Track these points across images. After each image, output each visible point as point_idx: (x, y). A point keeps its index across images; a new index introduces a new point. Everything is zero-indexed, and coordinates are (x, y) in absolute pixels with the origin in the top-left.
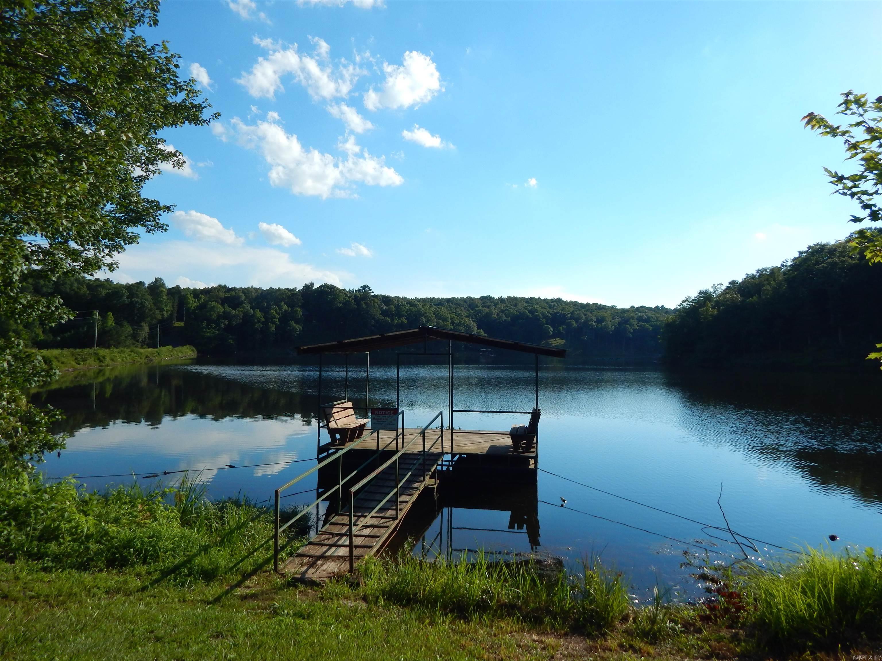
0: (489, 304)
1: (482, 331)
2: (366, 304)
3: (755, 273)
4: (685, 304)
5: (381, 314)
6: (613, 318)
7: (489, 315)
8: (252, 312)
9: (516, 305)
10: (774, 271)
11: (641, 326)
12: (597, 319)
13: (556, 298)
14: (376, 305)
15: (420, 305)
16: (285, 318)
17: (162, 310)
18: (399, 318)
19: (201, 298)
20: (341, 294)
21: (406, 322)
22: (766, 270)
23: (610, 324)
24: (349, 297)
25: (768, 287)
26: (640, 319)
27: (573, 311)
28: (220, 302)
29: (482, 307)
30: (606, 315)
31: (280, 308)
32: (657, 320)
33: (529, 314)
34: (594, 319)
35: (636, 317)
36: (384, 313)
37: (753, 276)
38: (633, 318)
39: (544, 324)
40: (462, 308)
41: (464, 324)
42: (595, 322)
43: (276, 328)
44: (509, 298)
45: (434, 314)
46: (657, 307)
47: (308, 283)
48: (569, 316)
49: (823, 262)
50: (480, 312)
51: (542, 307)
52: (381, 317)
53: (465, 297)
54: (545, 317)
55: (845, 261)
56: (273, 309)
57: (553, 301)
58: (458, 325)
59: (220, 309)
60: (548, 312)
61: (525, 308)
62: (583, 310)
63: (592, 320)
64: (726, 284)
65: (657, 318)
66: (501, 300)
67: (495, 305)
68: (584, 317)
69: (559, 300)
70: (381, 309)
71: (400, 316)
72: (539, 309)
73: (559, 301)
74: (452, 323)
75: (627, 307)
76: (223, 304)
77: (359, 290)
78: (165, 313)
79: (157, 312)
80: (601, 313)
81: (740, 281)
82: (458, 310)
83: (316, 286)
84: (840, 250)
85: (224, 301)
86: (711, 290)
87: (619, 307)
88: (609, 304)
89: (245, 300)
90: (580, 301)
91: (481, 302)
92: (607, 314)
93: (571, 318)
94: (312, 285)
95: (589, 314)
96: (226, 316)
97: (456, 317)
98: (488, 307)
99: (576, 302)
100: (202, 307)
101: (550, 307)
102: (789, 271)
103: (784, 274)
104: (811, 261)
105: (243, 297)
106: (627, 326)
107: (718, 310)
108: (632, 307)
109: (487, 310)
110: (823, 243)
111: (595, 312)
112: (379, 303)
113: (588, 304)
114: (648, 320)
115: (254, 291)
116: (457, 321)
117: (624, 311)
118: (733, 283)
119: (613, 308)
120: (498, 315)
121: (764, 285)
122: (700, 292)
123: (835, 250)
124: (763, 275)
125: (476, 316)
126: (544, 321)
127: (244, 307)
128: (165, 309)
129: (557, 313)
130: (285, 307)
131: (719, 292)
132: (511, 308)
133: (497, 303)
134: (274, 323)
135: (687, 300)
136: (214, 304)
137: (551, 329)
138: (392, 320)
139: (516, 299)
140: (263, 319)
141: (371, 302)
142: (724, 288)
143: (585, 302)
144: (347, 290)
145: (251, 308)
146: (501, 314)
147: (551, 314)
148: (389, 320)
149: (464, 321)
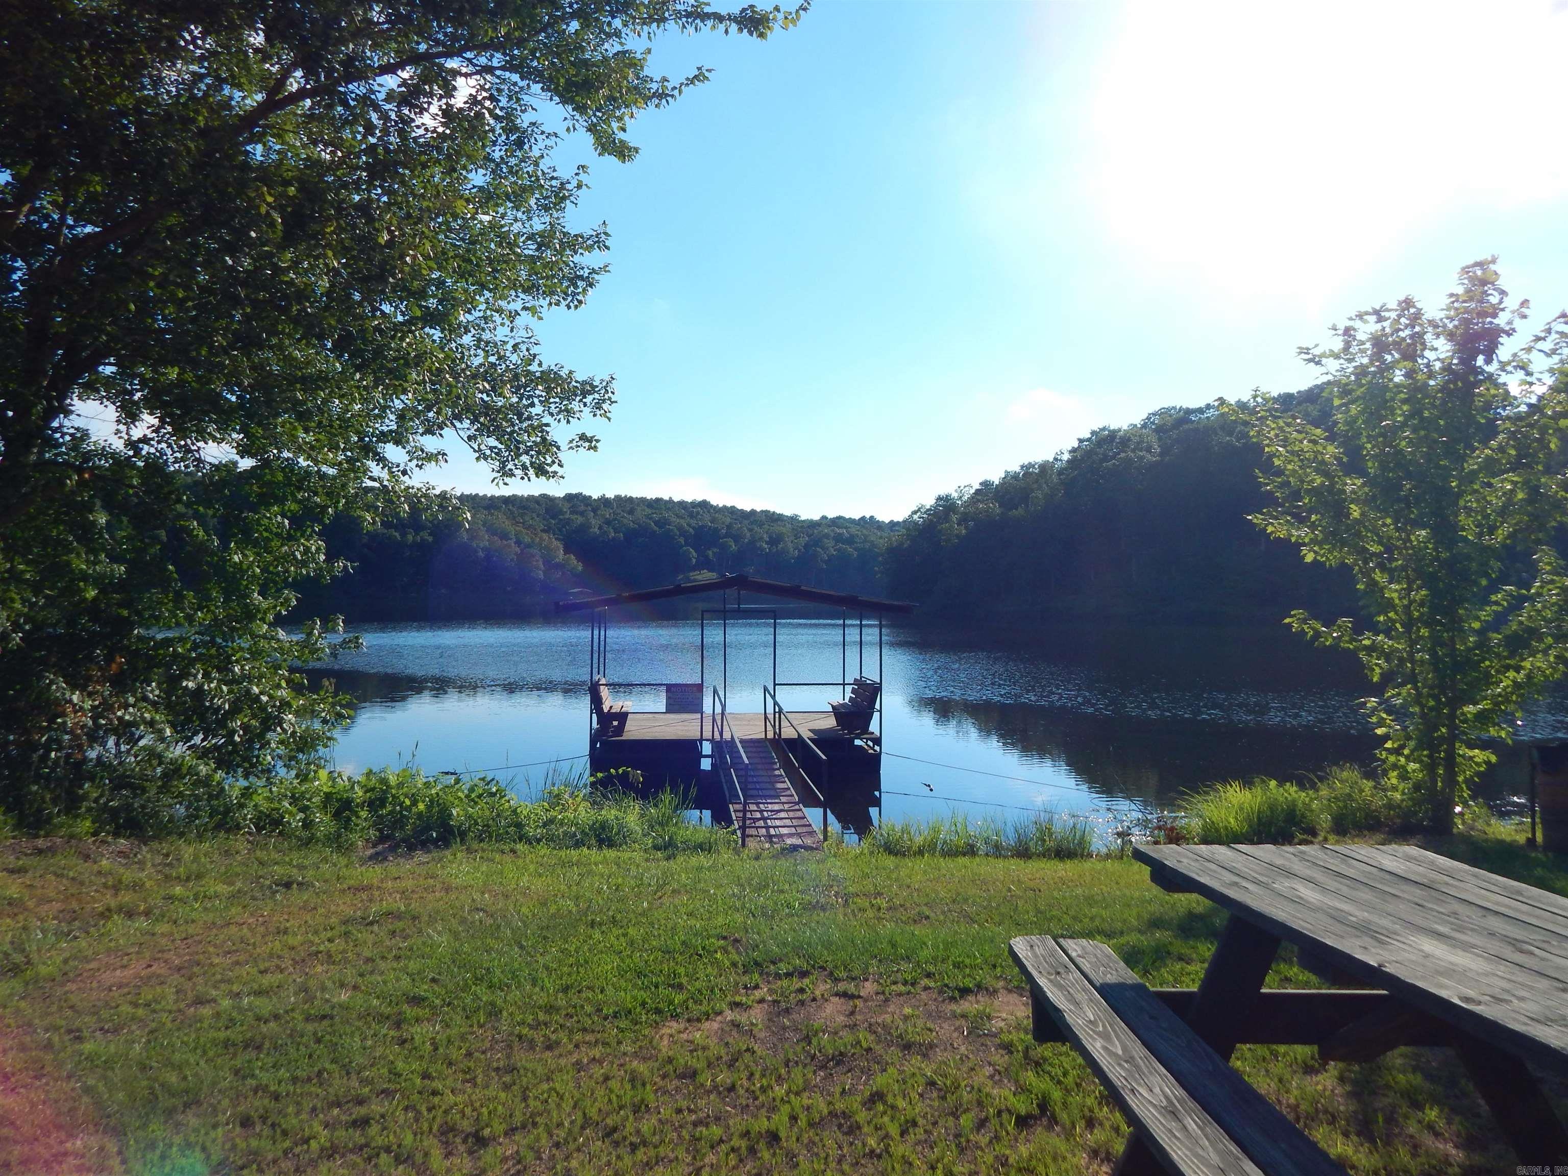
0: (582, 508)
1: (572, 557)
3: (1018, 469)
4: (915, 517)
6: (796, 537)
7: (584, 528)
9: (631, 512)
10: (1045, 467)
11: (839, 550)
12: (770, 537)
13: (699, 499)
21: (430, 539)
22: (1033, 466)
23: (791, 547)
25: (1039, 494)
26: (838, 539)
27: (727, 524)
29: (572, 513)
30: (784, 530)
32: (865, 541)
33: (656, 528)
34: (765, 537)
35: (831, 534)
37: (1015, 476)
38: (827, 536)
39: (682, 546)
40: (534, 515)
41: (539, 544)
42: (767, 543)
44: (618, 498)
45: (484, 525)
46: (863, 518)
48: (724, 531)
49: (1113, 457)
50: (568, 522)
51: (678, 516)
53: (537, 494)
54: (683, 533)
55: (1142, 458)
57: (694, 504)
58: (529, 546)
60: (689, 525)
61: (648, 517)
62: (746, 522)
63: (761, 539)
64: (977, 486)
65: (866, 536)
66: (604, 501)
67: (594, 510)
68: (748, 535)
69: (704, 504)
72: (673, 519)
74: (518, 542)
75: (816, 517)
80: (777, 528)
81: (997, 482)
82: (527, 518)
84: (1135, 439)
86: (955, 495)
87: (804, 517)
88: (788, 512)
90: (739, 507)
91: (567, 505)
92: (786, 530)
93: (727, 535)
95: (756, 528)
97: (524, 531)
98: (582, 514)
99: (733, 507)
101: (691, 516)
102: (1065, 469)
103: (1061, 472)
104: (1096, 454)
106: (819, 549)
107: (966, 528)
108: (824, 518)
109: (580, 520)
110: (1112, 428)
111: (766, 526)
113: (753, 512)
114: (850, 541)
116: (527, 539)
117: (812, 525)
118: (986, 484)
119: (794, 519)
120: (600, 528)
121: (1032, 491)
122: (939, 498)
123: (1129, 440)
124: (1031, 474)
125: (560, 530)
126: (682, 540)
129: (703, 527)
131: (965, 498)
132: (624, 517)
133: (598, 508)
135: (919, 510)
137: (694, 554)
138: (404, 535)
139: (630, 500)
142: (972, 491)
143: (748, 508)
146: (605, 527)
147: (693, 528)
148: (397, 534)
149: (541, 538)
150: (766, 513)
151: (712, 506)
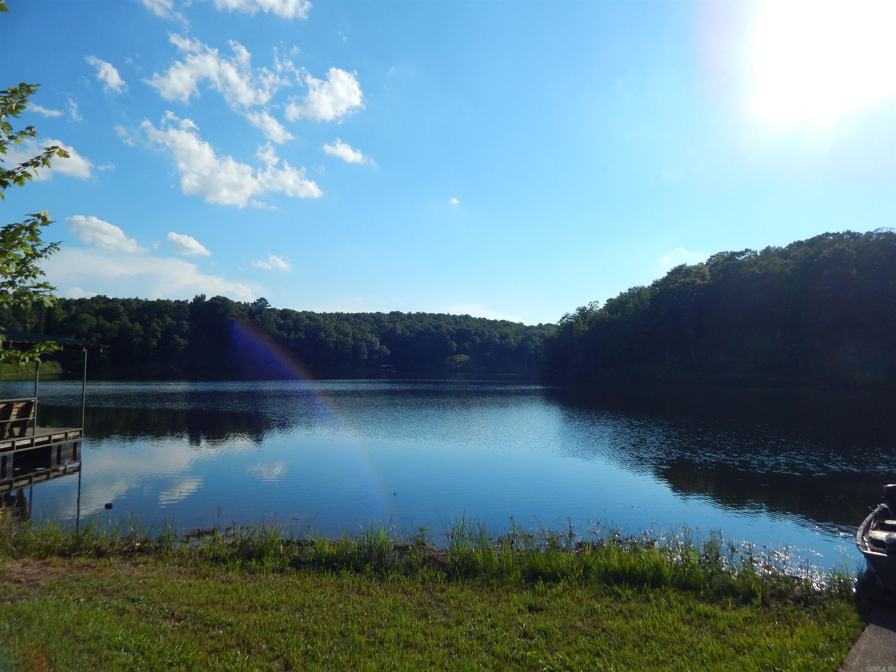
0: (396, 319)
1: (385, 346)
2: (261, 318)
4: (564, 320)
5: (277, 329)
6: (517, 335)
7: (393, 330)
8: (130, 325)
9: (421, 321)
10: (642, 290)
12: (501, 335)
13: (466, 314)
14: (272, 319)
15: (321, 319)
16: (168, 332)
17: (24, 322)
18: (297, 333)
19: (72, 309)
20: (233, 307)
21: (304, 337)
23: (513, 341)
24: (243, 311)
27: (478, 328)
28: (94, 313)
29: (388, 322)
30: (510, 331)
31: (164, 321)
33: (433, 330)
34: (498, 335)
35: (538, 334)
36: (280, 327)
38: (535, 335)
39: (448, 341)
40: (368, 324)
41: (366, 339)
42: (498, 338)
43: (157, 342)
44: (419, 313)
47: (199, 295)
48: (473, 332)
50: (384, 328)
51: (447, 324)
52: (277, 332)
53: (374, 312)
54: (449, 332)
56: (155, 322)
57: (461, 317)
58: (360, 340)
59: (92, 321)
60: (454, 329)
61: (431, 324)
62: (489, 327)
63: (495, 336)
64: (604, 302)
66: (410, 315)
67: (401, 321)
68: (488, 333)
70: (277, 323)
71: (297, 331)
72: (444, 325)
73: (467, 317)
74: (354, 339)
75: (535, 324)
76: (97, 316)
77: (255, 304)
78: (28, 325)
79: (18, 324)
80: (507, 330)
82: (363, 325)
83: (207, 299)
84: (695, 271)
85: (98, 313)
87: (525, 324)
88: (516, 321)
89: (124, 312)
90: (488, 318)
91: (388, 318)
92: (512, 331)
93: (475, 334)
94: (203, 297)
95: (493, 330)
96: (99, 329)
97: (358, 332)
98: (394, 323)
99: (484, 318)
100: (72, 319)
101: (457, 323)
105: (122, 309)
106: (530, 342)
107: (589, 327)
109: (391, 325)
111: (500, 329)
112: (275, 317)
113: (495, 321)
115: (135, 302)
116: (359, 337)
118: (609, 301)
119: (519, 325)
120: (402, 330)
121: (629, 303)
122: (579, 309)
124: (632, 293)
125: (379, 331)
126: (448, 337)
127: (121, 320)
128: (29, 320)
129: (461, 329)
130: (169, 320)
131: (595, 309)
132: (416, 324)
133: (404, 319)
134: (155, 337)
135: (566, 316)
136: (85, 315)
137: (455, 345)
138: (289, 334)
139: (424, 314)
140: (142, 333)
141: (266, 316)
143: (493, 319)
144: (243, 303)
145: (130, 320)
146: (405, 330)
147: (456, 330)
148: (285, 334)
149: (367, 336)
150: (503, 322)
151: (471, 318)
